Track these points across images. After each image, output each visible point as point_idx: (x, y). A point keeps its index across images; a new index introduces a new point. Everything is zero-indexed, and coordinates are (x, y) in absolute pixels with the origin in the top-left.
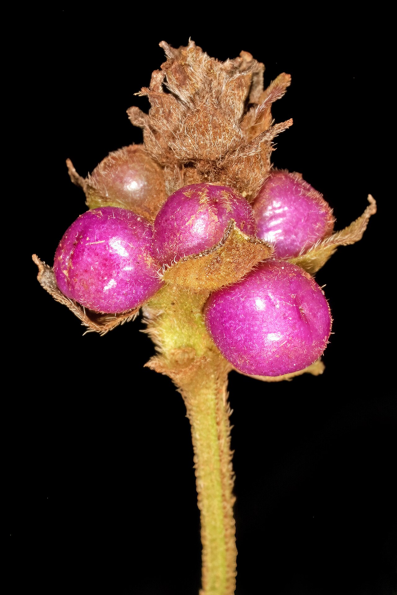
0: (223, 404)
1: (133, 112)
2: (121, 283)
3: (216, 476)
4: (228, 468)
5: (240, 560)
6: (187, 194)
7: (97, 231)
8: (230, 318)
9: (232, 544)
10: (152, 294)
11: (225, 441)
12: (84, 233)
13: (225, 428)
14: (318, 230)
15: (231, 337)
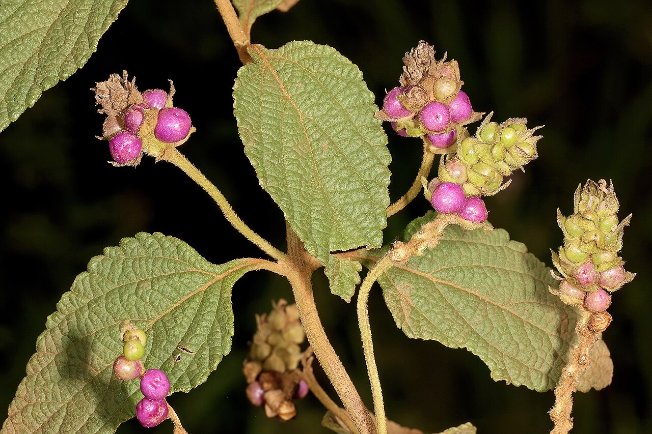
1: (99, 111)
2: (132, 148)
6: (128, 114)
8: (163, 132)
10: (141, 145)
14: (165, 97)
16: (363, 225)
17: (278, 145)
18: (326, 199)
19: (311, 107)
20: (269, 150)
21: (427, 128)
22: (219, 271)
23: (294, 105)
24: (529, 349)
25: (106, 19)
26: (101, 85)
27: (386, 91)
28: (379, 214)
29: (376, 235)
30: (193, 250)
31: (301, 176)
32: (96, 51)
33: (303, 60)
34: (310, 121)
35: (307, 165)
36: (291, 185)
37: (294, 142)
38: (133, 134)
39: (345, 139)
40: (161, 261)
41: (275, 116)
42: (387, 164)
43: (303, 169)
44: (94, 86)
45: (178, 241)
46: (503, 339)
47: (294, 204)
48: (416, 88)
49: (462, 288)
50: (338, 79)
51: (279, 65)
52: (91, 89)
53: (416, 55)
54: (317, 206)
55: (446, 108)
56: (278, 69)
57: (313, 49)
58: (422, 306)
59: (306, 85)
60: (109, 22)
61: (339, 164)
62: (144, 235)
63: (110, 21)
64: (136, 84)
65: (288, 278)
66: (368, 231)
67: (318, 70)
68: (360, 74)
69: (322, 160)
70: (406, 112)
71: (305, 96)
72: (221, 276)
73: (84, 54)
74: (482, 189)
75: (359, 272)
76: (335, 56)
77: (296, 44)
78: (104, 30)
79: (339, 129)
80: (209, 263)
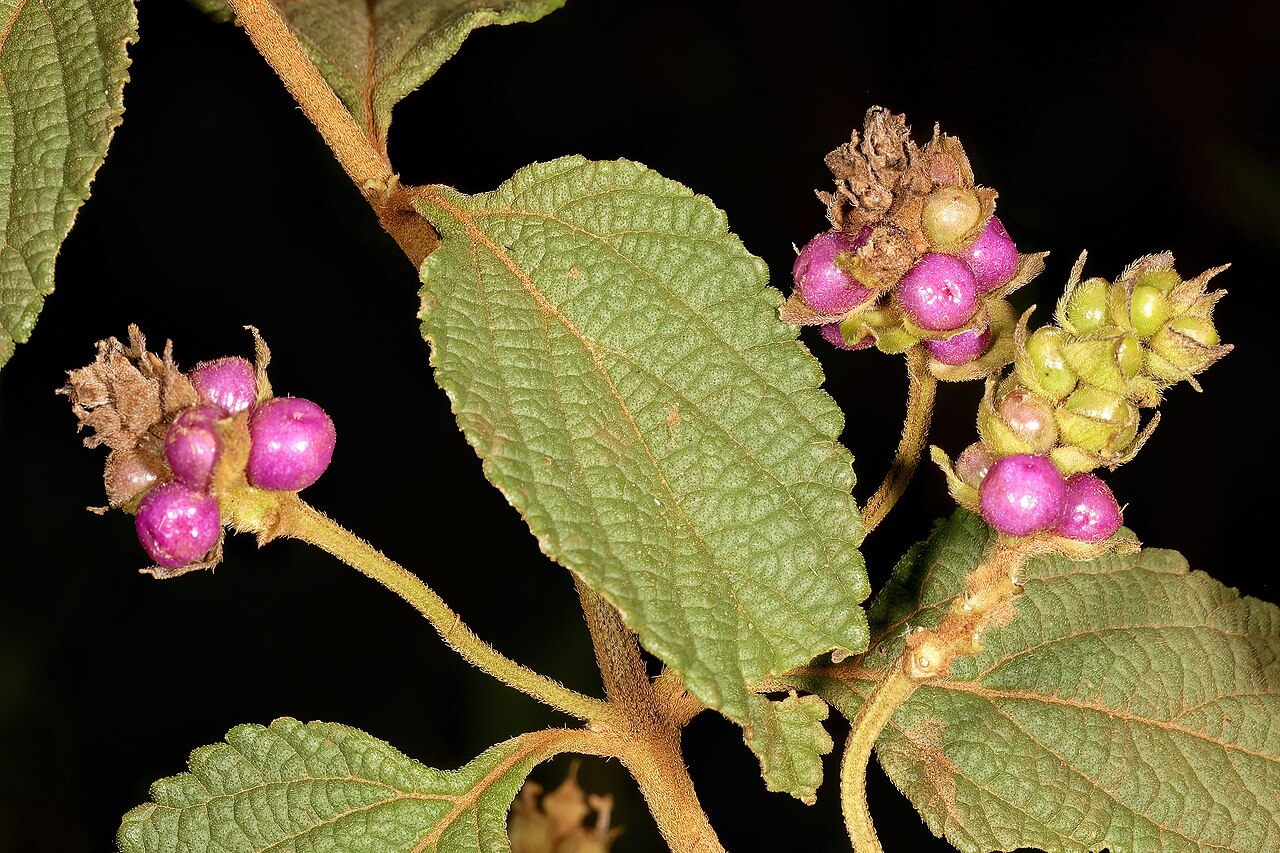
0: (318, 515)
1: (87, 442)
2: (200, 525)
3: (360, 552)
4: (359, 542)
5: (421, 576)
6: (172, 440)
7: (155, 517)
8: (272, 468)
9: (409, 574)
10: (219, 510)
11: (342, 531)
12: (150, 526)
13: (333, 525)
14: (249, 374)
15: (285, 477)
16: (812, 601)
17: (560, 441)
18: (705, 554)
19: (615, 324)
20: (542, 457)
21: (925, 325)
22: (460, 782)
23: (572, 326)
24: (1254, 817)
25: (60, 202)
26: (82, 377)
27: (796, 249)
28: (845, 566)
29: (851, 620)
30: (382, 745)
31: (632, 508)
32: (53, 289)
33: (568, 206)
34: (621, 361)
35: (639, 475)
36: (616, 536)
37: (596, 424)
38: (195, 490)
39: (720, 390)
40: (308, 789)
41: (534, 366)
42: (835, 434)
43: (634, 489)
44: (63, 380)
45: (340, 731)
46: (1191, 808)
47: (636, 583)
48: (882, 231)
49: (1062, 701)
50: (665, 241)
51: (508, 232)
52: (57, 391)
53: (868, 148)
54: (687, 576)
55: (963, 263)
56: (509, 243)
57: (589, 174)
58: (980, 767)
59: (589, 270)
60: (71, 207)
61: (719, 458)
62: (247, 732)
63: (73, 207)
64: (176, 357)
65: (624, 762)
66: (828, 613)
67: (612, 225)
68: (721, 215)
69: (673, 455)
70: (860, 292)
71: (594, 299)
72: (469, 798)
73: (25, 303)
74: (1103, 454)
75: (822, 722)
76: (648, 182)
77: (541, 169)
78: (63, 232)
79: (695, 367)
80: (431, 772)
